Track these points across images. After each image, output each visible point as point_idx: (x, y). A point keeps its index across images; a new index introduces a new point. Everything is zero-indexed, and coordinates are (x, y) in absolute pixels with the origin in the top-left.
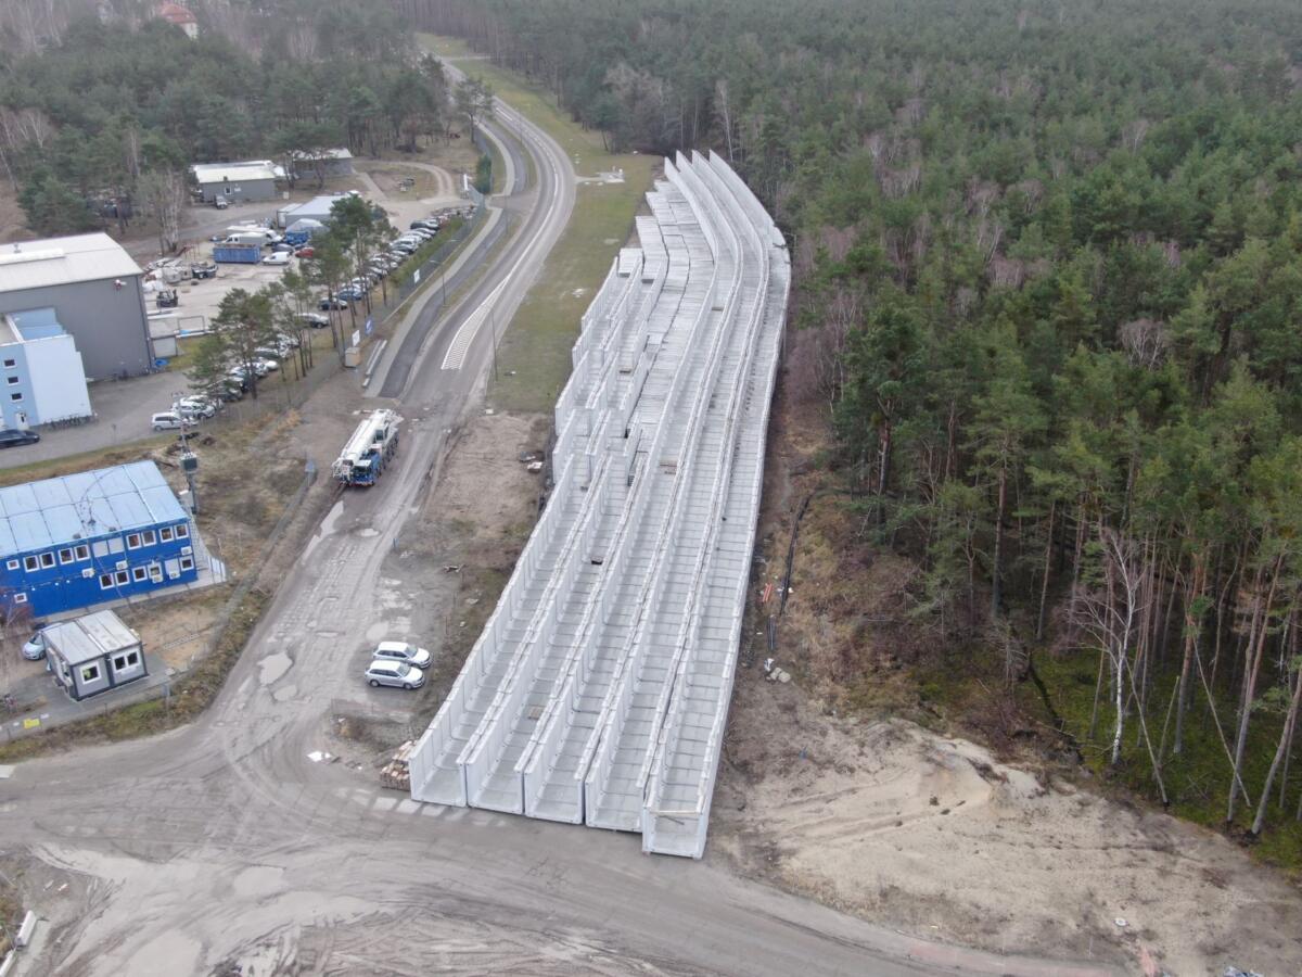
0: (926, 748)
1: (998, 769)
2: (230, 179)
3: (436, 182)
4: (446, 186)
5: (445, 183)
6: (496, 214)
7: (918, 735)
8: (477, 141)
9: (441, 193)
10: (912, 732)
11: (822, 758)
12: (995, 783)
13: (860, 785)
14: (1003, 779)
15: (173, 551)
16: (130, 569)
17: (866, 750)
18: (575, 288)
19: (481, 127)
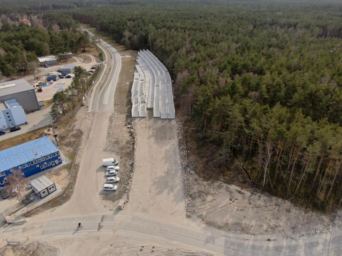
0: (227, 188)
1: (242, 191)
2: (47, 61)
3: (91, 59)
4: (94, 60)
5: (93, 59)
6: (106, 65)
7: (225, 185)
8: (98, 49)
9: (93, 61)
10: (223, 184)
11: (206, 193)
12: (242, 194)
13: (216, 198)
14: (243, 193)
15: (57, 158)
16: (47, 164)
17: (215, 189)
18: (127, 82)
19: (98, 45)
